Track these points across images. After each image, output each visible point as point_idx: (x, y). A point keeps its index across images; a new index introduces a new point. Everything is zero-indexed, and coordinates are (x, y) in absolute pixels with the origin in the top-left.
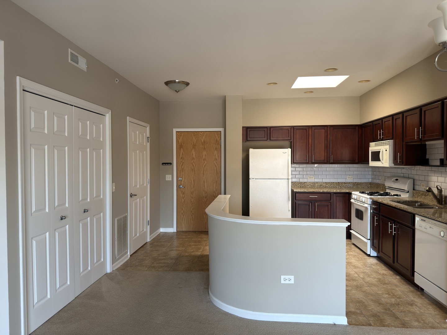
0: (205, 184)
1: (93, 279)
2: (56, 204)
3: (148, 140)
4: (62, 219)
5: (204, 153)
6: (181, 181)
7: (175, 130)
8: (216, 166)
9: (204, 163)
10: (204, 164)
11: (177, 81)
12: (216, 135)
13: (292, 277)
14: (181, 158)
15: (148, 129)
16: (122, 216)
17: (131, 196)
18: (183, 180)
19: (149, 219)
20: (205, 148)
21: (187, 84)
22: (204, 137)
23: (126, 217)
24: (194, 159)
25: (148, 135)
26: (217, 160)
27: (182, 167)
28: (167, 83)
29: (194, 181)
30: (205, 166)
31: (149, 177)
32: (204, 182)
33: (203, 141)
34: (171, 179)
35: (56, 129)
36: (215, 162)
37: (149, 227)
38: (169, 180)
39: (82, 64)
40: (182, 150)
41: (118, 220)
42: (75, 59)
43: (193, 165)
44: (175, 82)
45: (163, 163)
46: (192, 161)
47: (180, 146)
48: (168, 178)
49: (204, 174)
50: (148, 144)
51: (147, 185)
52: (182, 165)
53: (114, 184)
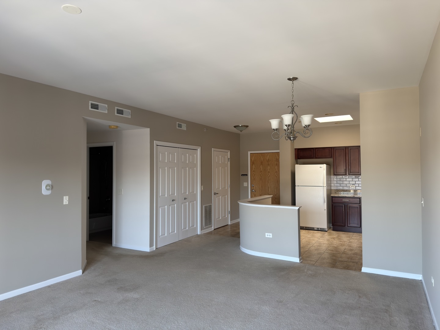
0: (269, 189)
1: (189, 235)
2: (170, 194)
3: (229, 160)
4: (173, 201)
5: (269, 167)
6: (254, 186)
7: (249, 153)
8: (276, 177)
9: (269, 174)
10: (269, 176)
11: (240, 125)
12: (276, 155)
13: (271, 234)
14: (253, 171)
15: (229, 153)
16: (208, 205)
17: (215, 194)
18: (255, 186)
19: (229, 210)
20: (269, 164)
21: (247, 126)
22: (268, 157)
23: (210, 206)
24: (262, 172)
25: (229, 157)
26: (277, 172)
27: (254, 177)
28: (235, 127)
29: (262, 187)
30: (269, 177)
31: (229, 183)
32: (269, 188)
33: (267, 159)
34: (247, 186)
35: (170, 160)
36: (276, 174)
37: (229, 215)
38: (246, 186)
39: (184, 127)
40: (254, 165)
41: (205, 206)
42: (180, 126)
43: (261, 176)
44: (239, 126)
45: (242, 175)
46: (260, 173)
47: (252, 163)
48: (245, 184)
49: (268, 182)
50: (229, 163)
51: (228, 189)
52: (254, 176)
53: (202, 186)
